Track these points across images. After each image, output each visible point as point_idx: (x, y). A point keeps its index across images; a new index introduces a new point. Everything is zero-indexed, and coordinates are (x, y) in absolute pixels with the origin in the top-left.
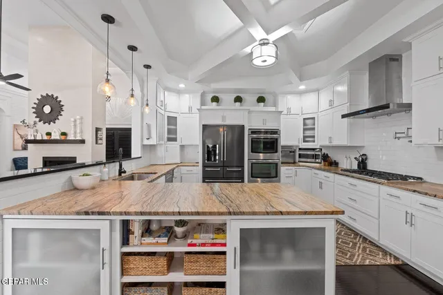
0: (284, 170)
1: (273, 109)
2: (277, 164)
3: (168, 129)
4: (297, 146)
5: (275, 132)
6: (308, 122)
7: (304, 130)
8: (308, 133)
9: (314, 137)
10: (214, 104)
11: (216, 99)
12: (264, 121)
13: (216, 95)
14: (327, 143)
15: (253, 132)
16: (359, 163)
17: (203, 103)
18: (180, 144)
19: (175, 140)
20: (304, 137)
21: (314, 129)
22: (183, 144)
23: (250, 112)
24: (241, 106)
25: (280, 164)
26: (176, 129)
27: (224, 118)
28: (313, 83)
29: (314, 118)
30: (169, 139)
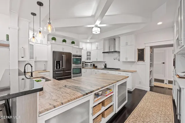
0: (83, 70)
1: (78, 47)
2: (81, 68)
4: (84, 61)
5: (80, 56)
6: (88, 53)
7: (87, 56)
8: (89, 57)
9: (90, 58)
10: (53, 41)
12: (77, 52)
14: (95, 60)
16: (105, 66)
17: (48, 40)
18: (35, 60)
20: (87, 58)
21: (90, 56)
22: (37, 60)
23: (73, 47)
24: (65, 44)
25: (82, 68)
26: (33, 52)
27: (63, 49)
28: (93, 41)
29: (90, 52)
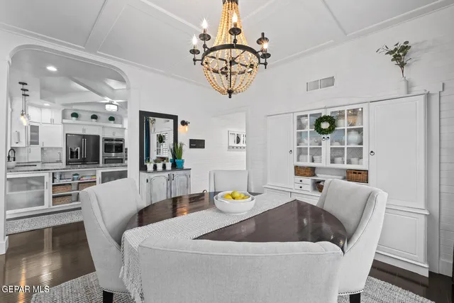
1: (120, 126)
3: (31, 136)
5: (121, 140)
10: (74, 118)
11: (75, 115)
12: (114, 134)
13: (76, 112)
15: (106, 140)
17: (64, 117)
18: (42, 146)
19: (37, 143)
22: (45, 146)
23: (103, 127)
24: (97, 122)
26: (38, 136)
27: (84, 130)
30: (32, 143)
